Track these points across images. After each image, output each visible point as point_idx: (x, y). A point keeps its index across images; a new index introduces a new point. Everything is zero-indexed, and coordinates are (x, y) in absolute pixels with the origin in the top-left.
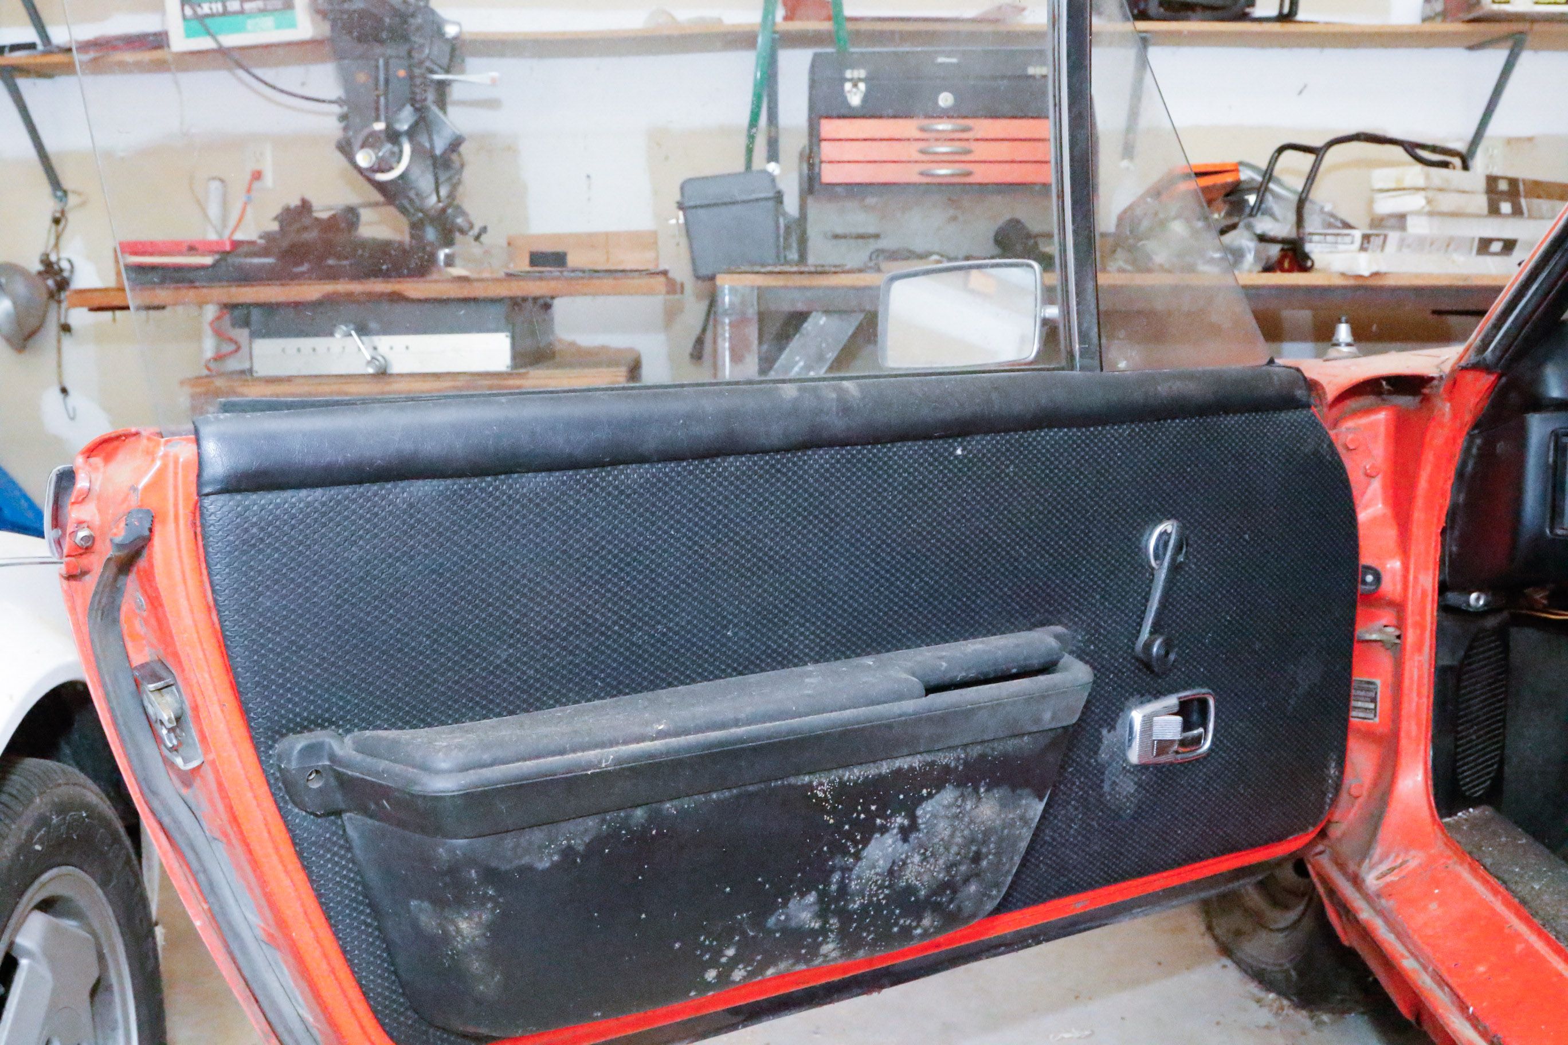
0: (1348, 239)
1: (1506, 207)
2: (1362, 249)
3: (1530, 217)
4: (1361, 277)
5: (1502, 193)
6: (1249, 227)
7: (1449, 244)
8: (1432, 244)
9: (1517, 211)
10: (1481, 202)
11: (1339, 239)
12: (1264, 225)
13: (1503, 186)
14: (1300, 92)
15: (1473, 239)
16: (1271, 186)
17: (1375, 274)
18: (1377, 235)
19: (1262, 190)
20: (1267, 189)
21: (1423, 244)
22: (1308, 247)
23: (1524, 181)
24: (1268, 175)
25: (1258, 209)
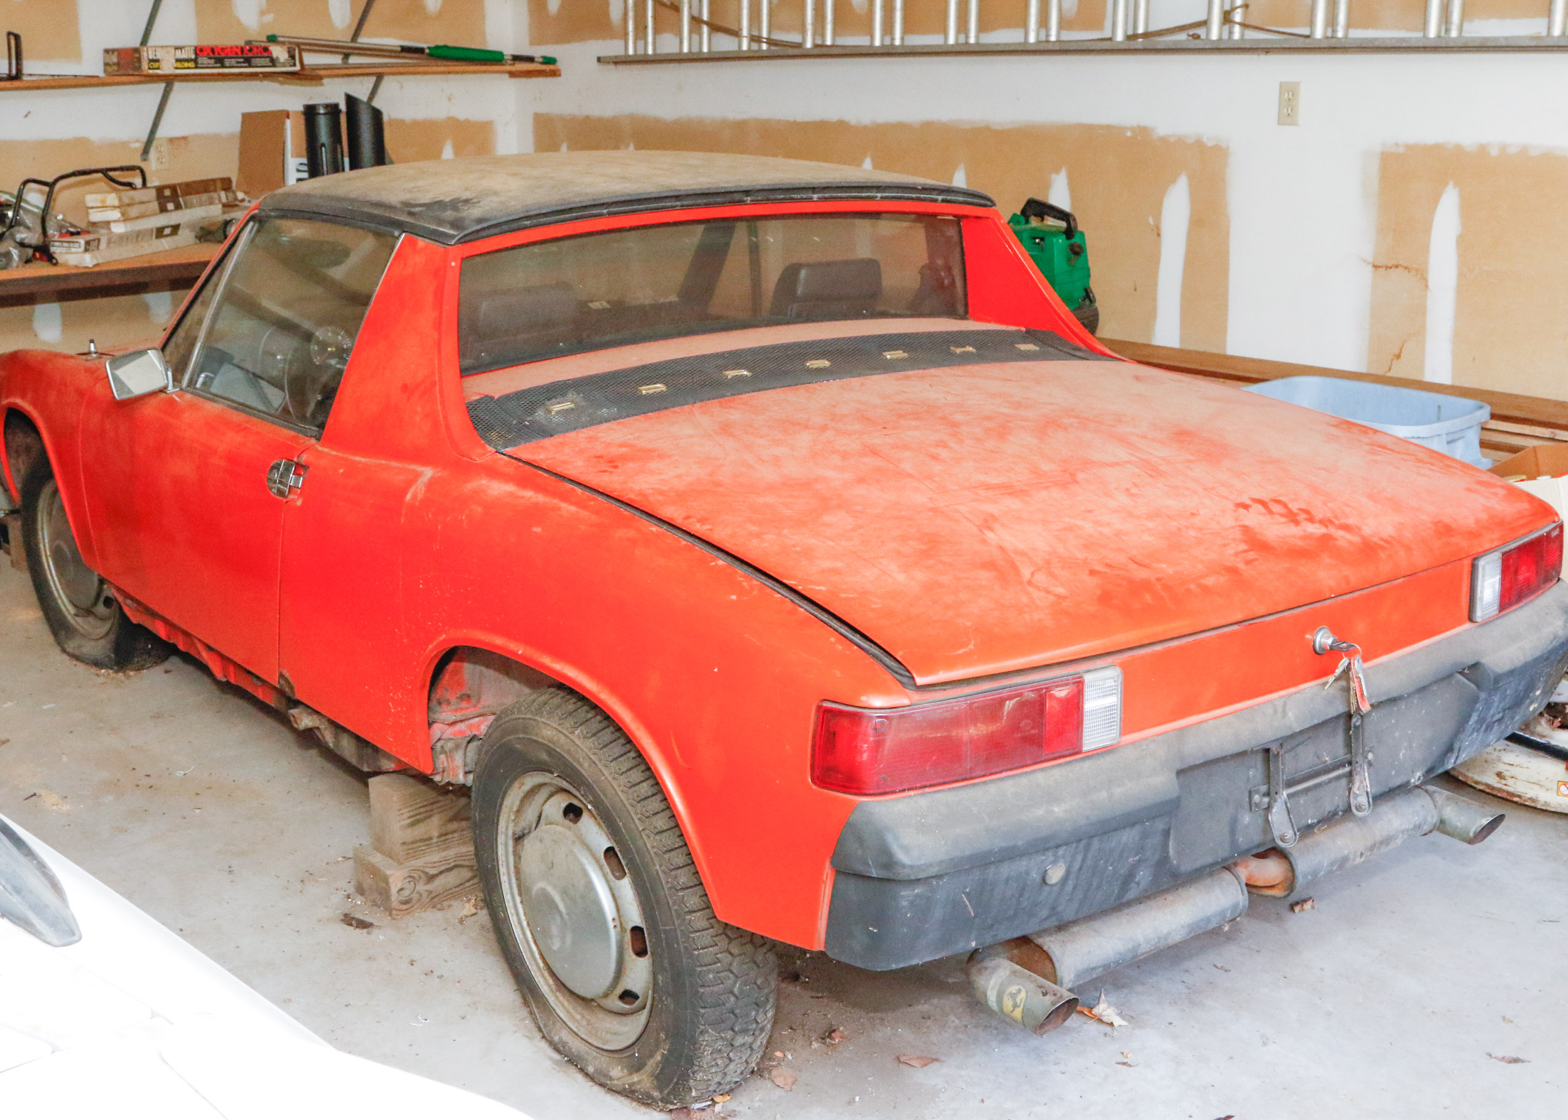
0: (76, 245)
1: (170, 206)
2: (86, 250)
3: (186, 207)
4: (87, 267)
5: (167, 197)
6: (13, 237)
7: (138, 235)
8: (128, 238)
9: (178, 207)
10: (155, 206)
11: (71, 245)
12: (21, 235)
13: (167, 193)
14: (26, 116)
15: (152, 230)
16: (23, 204)
17: (97, 265)
18: (94, 240)
19: (17, 208)
20: (20, 207)
21: (123, 238)
22: (52, 249)
23: (180, 185)
24: (20, 197)
25: (15, 223)
